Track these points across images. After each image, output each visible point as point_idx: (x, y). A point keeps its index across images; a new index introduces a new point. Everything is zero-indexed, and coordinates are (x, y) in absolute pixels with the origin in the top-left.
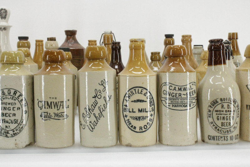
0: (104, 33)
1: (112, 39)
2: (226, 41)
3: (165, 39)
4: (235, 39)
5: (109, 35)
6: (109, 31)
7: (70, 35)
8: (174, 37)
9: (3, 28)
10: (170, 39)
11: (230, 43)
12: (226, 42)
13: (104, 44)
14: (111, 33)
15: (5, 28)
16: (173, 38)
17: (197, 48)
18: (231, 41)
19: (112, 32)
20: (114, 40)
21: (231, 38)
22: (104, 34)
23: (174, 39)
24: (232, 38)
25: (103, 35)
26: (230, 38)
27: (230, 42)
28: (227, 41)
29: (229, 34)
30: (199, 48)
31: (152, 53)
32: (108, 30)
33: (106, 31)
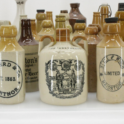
0: (100, 5)
7: (74, 8)
9: (21, 2)
14: (108, 5)
15: (22, 2)
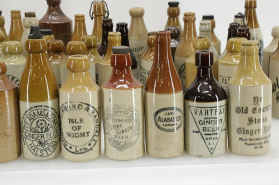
1: (104, 8)
4: (252, 8)
5: (101, 5)
7: (52, 6)
10: (175, 8)
11: (244, 17)
14: (103, 2)
16: (178, 6)
25: (93, 3)
26: (246, 8)
28: (241, 14)
30: (206, 24)
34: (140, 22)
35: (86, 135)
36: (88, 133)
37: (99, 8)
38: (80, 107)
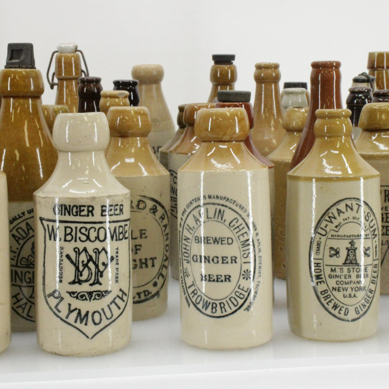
0: (56, 50)
1: (77, 65)
2: (363, 74)
3: (213, 67)
4: (383, 67)
5: (72, 56)
6: (71, 46)
8: (235, 62)
10: (226, 67)
11: (373, 80)
12: (363, 77)
13: (59, 79)
14: (76, 50)
16: (232, 63)
17: (292, 93)
18: (373, 75)
19: (78, 49)
20: (84, 68)
21: (375, 66)
22: (57, 52)
23: (235, 67)
24: (378, 67)
25: (56, 54)
26: (371, 67)
27: (371, 77)
28: (367, 76)
29: (371, 55)
30: (296, 93)
31: (181, 109)
32: (68, 43)
33: (63, 46)
34: (154, 93)
35: (150, 263)
36: (153, 259)
37: (68, 64)
38: (141, 206)
